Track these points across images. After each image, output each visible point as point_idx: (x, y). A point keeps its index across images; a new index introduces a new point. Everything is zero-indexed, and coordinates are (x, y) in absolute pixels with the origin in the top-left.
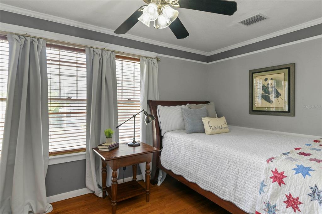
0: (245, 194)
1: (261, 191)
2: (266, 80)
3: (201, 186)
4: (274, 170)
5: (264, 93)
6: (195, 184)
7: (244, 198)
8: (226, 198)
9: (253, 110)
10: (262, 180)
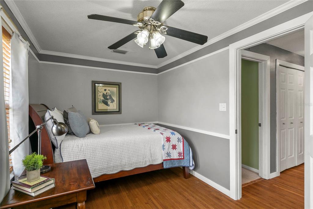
0: (156, 156)
1: (164, 149)
2: (105, 90)
3: (128, 170)
4: (166, 137)
5: (104, 99)
6: (122, 172)
7: (156, 158)
8: (148, 164)
9: (96, 111)
10: (163, 144)
